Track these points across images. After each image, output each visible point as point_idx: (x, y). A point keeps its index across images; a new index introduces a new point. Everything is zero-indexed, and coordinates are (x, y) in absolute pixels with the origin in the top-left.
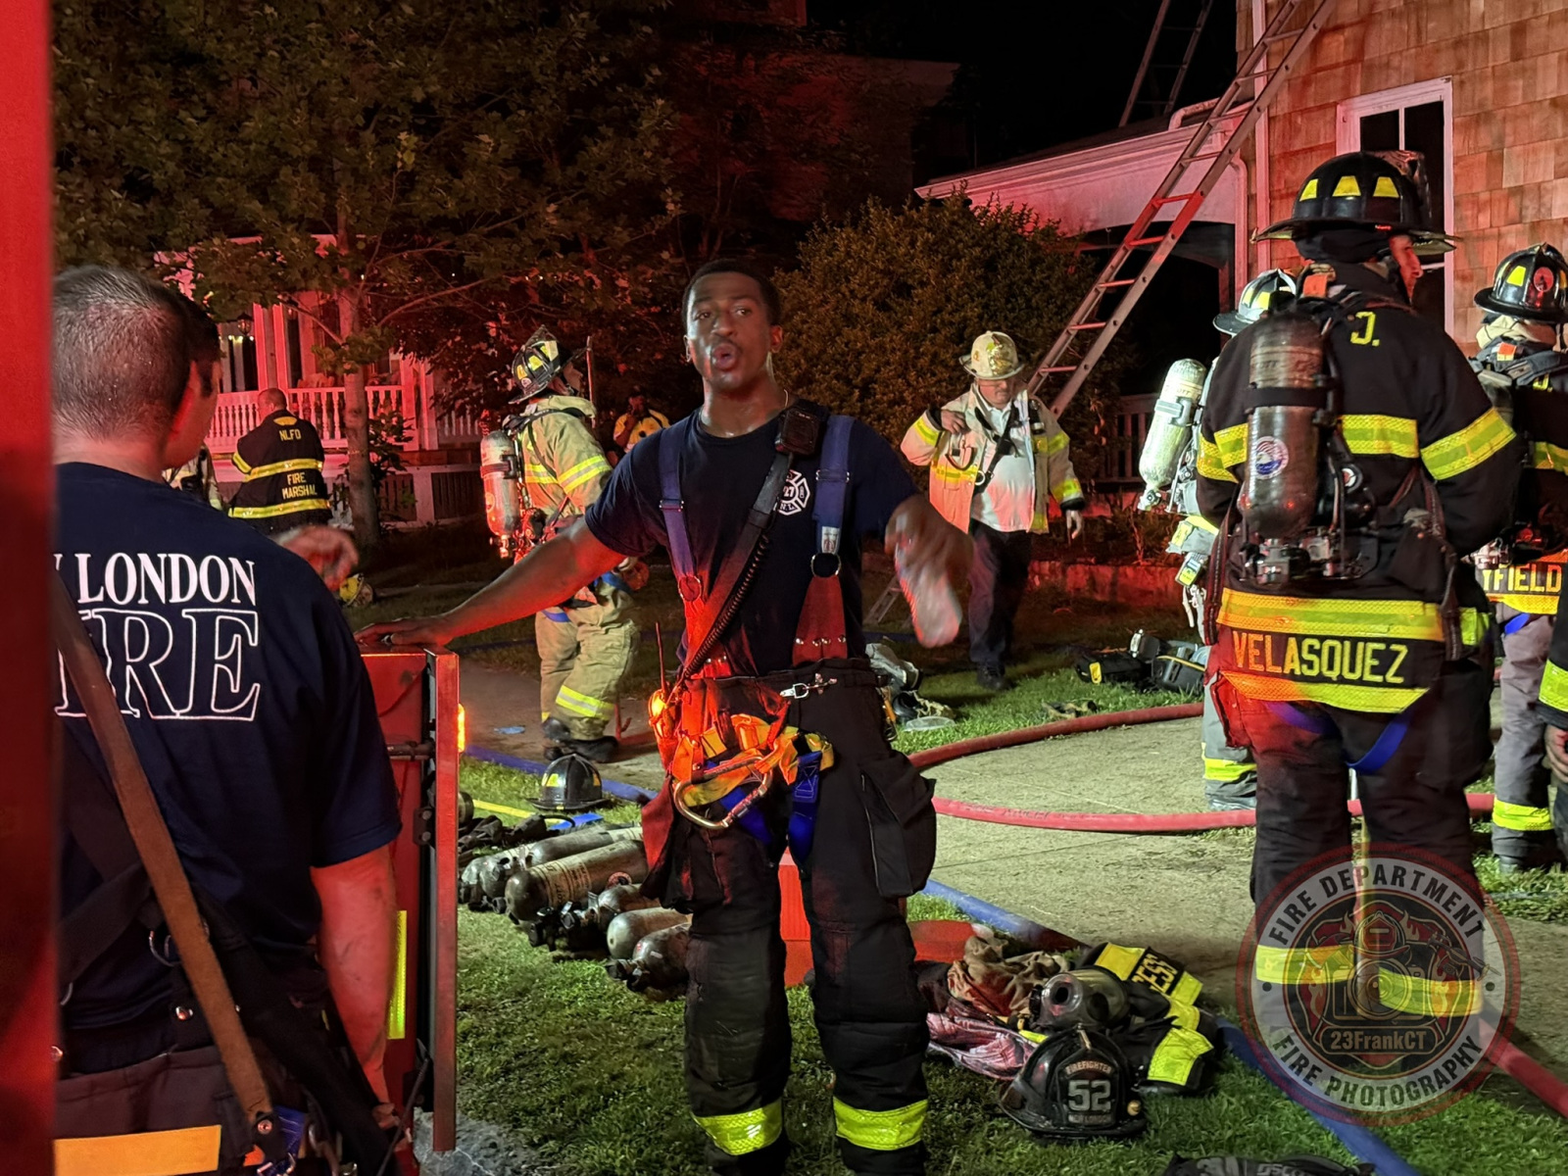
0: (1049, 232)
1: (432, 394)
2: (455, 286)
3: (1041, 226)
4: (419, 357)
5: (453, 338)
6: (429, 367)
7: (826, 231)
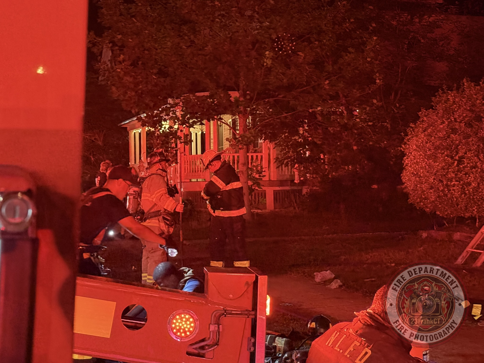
1: (275, 157)
2: (286, 113)
4: (270, 142)
5: (285, 135)
6: (274, 146)
7: (445, 93)
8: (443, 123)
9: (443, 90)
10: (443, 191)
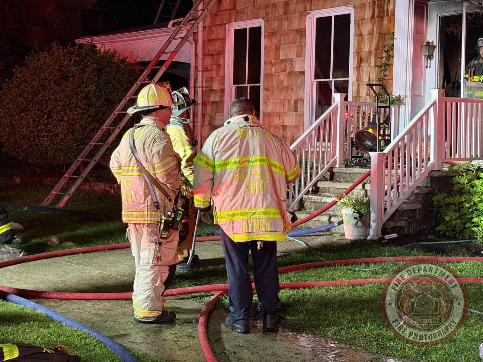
0: (123, 61)
3: (121, 58)
7: (37, 53)
8: (35, 79)
9: (35, 50)
10: (34, 141)
